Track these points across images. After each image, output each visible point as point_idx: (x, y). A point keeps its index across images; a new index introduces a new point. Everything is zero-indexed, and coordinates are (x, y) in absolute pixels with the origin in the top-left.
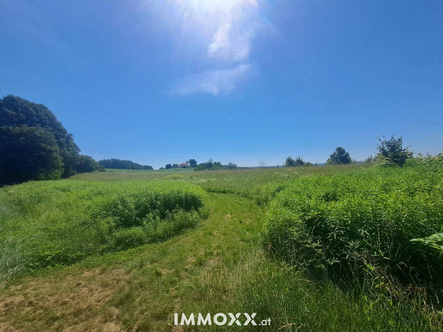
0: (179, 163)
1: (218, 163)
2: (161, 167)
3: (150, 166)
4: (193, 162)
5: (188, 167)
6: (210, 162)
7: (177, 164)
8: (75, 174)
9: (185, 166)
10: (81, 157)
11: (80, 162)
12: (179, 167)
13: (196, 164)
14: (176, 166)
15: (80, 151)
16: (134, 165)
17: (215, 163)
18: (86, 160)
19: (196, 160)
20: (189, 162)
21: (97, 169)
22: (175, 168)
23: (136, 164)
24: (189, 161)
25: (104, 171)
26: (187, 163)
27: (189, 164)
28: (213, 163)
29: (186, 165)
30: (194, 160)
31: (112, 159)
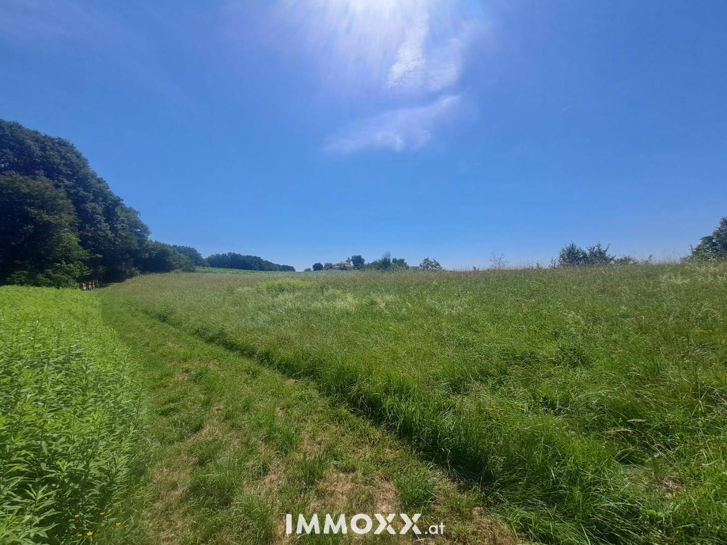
0: (334, 262)
1: (401, 260)
2: (307, 268)
3: (291, 266)
4: (358, 261)
5: (350, 269)
6: (385, 259)
7: (331, 264)
8: (136, 275)
9: (344, 266)
10: (153, 245)
11: (150, 253)
12: (335, 269)
13: (363, 264)
14: (329, 267)
15: (149, 233)
16: (263, 264)
17: (395, 261)
18: (162, 250)
19: (362, 257)
20: (352, 260)
21: (181, 266)
22: (327, 269)
23: (268, 263)
24: (351, 258)
25: (193, 271)
26: (348, 261)
27: (352, 264)
28: (391, 261)
29: (346, 265)
30: (360, 256)
31: (230, 254)
